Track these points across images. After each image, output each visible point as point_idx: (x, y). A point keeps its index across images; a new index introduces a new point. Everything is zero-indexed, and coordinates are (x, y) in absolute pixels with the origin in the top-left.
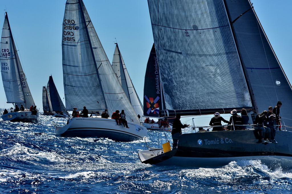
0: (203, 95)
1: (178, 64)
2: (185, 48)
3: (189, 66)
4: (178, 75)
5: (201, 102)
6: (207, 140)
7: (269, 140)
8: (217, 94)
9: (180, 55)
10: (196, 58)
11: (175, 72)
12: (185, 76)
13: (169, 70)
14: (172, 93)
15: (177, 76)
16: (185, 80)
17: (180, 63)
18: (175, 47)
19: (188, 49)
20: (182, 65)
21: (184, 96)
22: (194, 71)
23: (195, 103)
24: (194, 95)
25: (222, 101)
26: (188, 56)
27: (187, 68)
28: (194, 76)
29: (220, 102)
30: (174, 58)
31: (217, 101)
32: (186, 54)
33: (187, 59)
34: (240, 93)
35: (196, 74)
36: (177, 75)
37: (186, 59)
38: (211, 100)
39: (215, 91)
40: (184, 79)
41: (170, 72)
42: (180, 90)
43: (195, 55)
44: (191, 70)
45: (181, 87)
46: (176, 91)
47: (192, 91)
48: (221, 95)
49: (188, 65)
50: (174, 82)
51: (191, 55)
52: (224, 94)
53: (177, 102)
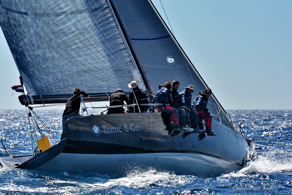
0: (72, 76)
1: (26, 30)
2: (31, 5)
3: (42, 33)
4: (30, 47)
5: (71, 86)
6: (105, 126)
7: (189, 126)
8: (92, 73)
9: (25, 16)
10: (51, 19)
11: (24, 42)
12: (39, 47)
13: (16, 38)
14: (28, 71)
15: (28, 48)
16: (41, 54)
17: (28, 28)
18: (16, 5)
19: (36, 6)
20: (32, 31)
21: (45, 77)
22: (51, 40)
23: (63, 88)
24: (59, 76)
25: (102, 83)
26: (38, 18)
27: (40, 37)
28: (53, 48)
29: (98, 84)
30: (18, 21)
31: (94, 83)
32: (34, 15)
33: (38, 21)
34: (126, 70)
35: (55, 45)
36: (28, 46)
37: (35, 22)
38: (85, 82)
39: (88, 68)
40: (39, 52)
41: (18, 42)
42: (38, 68)
43: (48, 15)
44: (47, 39)
45: (38, 64)
46: (33, 69)
47: (55, 71)
48: (99, 74)
49: (40, 31)
50: (27, 56)
51: (43, 15)
52: (103, 72)
53: (39, 85)
